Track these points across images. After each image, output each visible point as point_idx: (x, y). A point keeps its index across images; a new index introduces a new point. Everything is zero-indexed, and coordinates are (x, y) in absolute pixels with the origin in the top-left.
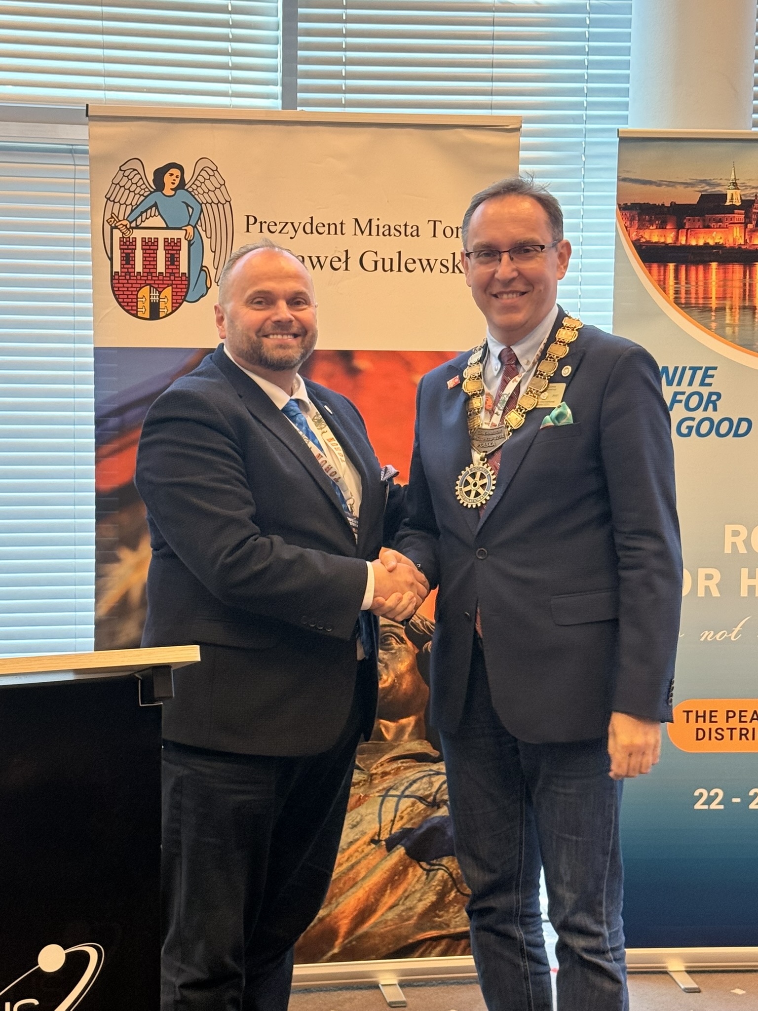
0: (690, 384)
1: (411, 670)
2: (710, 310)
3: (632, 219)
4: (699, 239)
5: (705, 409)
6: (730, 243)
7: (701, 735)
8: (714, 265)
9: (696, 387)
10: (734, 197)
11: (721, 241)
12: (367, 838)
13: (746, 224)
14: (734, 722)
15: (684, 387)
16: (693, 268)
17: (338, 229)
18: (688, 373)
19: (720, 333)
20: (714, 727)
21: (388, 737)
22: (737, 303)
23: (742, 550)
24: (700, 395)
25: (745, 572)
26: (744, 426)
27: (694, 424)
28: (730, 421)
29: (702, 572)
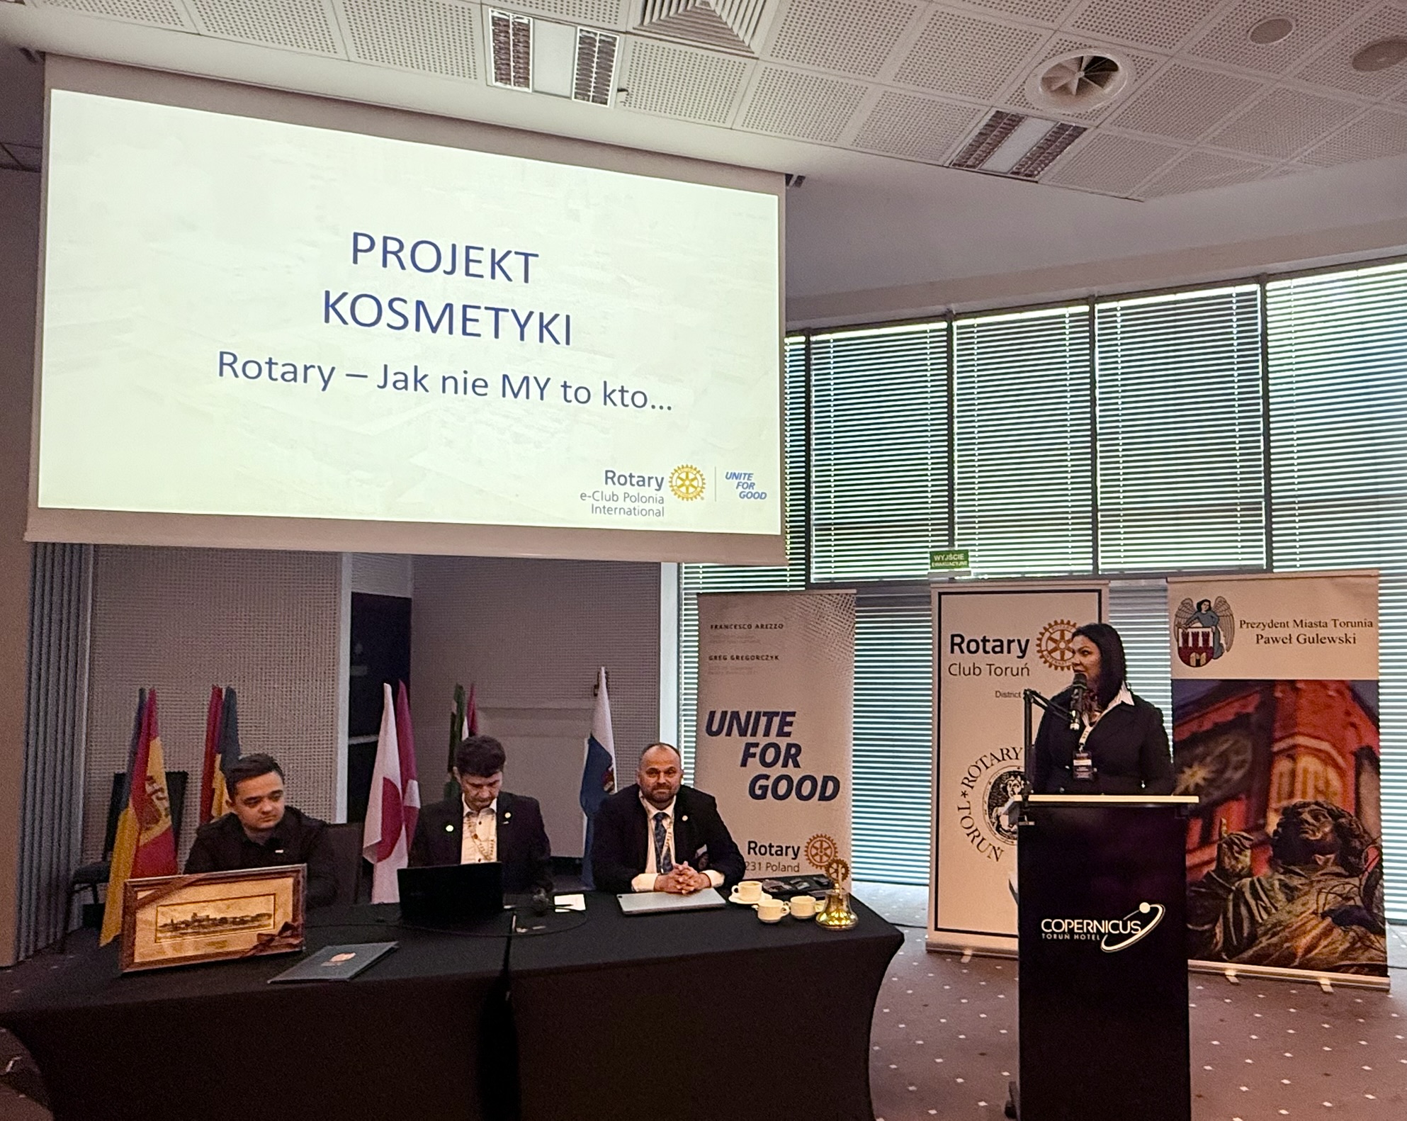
1: (1331, 831)
12: (1310, 911)
17: (1286, 625)
21: (1320, 863)
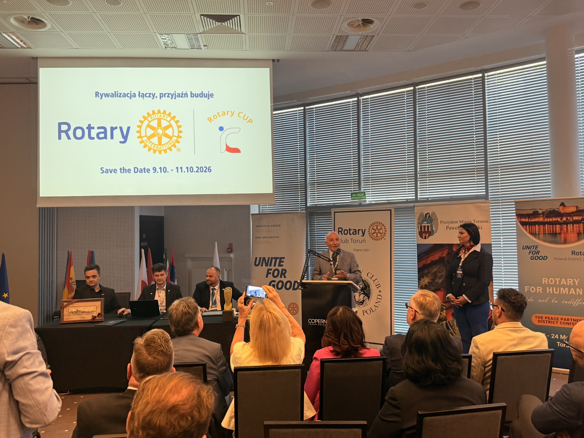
0: (533, 249)
2: (536, 234)
3: (518, 217)
4: (533, 220)
5: (536, 254)
6: (540, 221)
7: (539, 321)
8: (537, 225)
9: (534, 250)
10: (540, 212)
11: (538, 221)
13: (543, 217)
14: (547, 319)
15: (532, 250)
16: (532, 226)
17: (457, 222)
18: (532, 247)
19: (539, 239)
20: (542, 320)
22: (542, 232)
23: (547, 283)
24: (535, 251)
25: (548, 288)
26: (545, 258)
27: (534, 257)
28: (542, 257)
29: (538, 288)
